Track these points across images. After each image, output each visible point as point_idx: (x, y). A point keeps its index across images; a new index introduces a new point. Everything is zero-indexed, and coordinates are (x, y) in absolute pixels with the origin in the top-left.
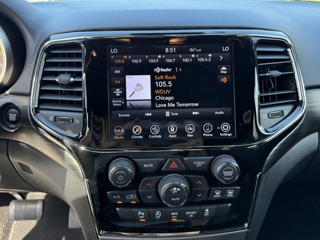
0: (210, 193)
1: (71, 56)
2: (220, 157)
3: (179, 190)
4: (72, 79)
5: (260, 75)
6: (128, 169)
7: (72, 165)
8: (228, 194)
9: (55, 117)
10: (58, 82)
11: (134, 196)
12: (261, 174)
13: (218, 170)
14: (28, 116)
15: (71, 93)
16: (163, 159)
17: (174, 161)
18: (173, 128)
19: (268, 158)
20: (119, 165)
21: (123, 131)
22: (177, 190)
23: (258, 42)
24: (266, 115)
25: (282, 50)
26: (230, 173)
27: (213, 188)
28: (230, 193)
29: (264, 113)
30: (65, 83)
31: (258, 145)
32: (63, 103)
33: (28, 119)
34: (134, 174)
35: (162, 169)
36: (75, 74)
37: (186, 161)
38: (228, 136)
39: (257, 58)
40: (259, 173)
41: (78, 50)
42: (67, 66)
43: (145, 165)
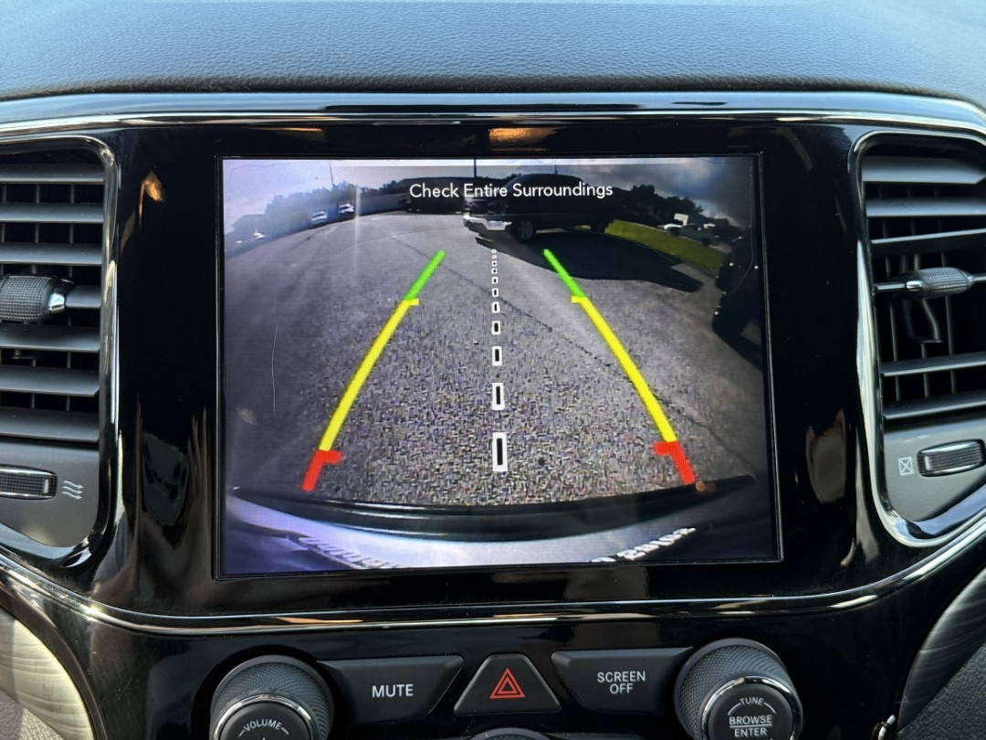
1: (55, 196)
2: (714, 651)
4: (57, 301)
5: (882, 288)
6: (300, 709)
7: (44, 686)
12: (895, 723)
13: (707, 709)
15: (52, 363)
16: (458, 660)
17: (508, 671)
19: (924, 652)
23: (871, 145)
24: (912, 460)
26: (759, 726)
29: (904, 451)
30: (25, 317)
31: (881, 592)
32: (13, 403)
34: (324, 729)
35: (456, 706)
36: (71, 275)
37: (563, 667)
39: (865, 213)
40: (885, 721)
41: (85, 172)
42: (37, 240)
43: (378, 690)
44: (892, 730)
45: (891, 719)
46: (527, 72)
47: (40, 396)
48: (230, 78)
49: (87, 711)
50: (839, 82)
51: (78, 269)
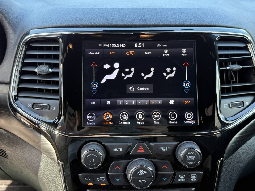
0: (174, 177)
1: (49, 49)
2: (184, 143)
3: (145, 172)
4: (50, 70)
5: (221, 69)
6: (99, 152)
7: (47, 148)
8: (192, 178)
9: (34, 104)
10: (37, 72)
11: (103, 179)
12: (223, 160)
13: (182, 155)
14: (7, 102)
15: (48, 83)
16: (131, 144)
17: (141, 146)
18: (141, 116)
19: (229, 145)
20: (90, 148)
21: (95, 117)
22: (143, 173)
23: (219, 39)
24: (227, 105)
26: (193, 158)
27: (177, 173)
28: (194, 177)
29: (225, 103)
30: (43, 73)
32: (41, 91)
33: (7, 106)
34: (104, 157)
35: (130, 154)
36: (52, 65)
37: (152, 146)
38: (191, 124)
39: (218, 53)
40: (220, 159)
41: (56, 44)
42: (45, 58)
43: (115, 149)
44: (222, 161)
45: (222, 159)
46: (147, 23)
47: (46, 90)
48: (85, 25)
49: (56, 153)
50: (213, 25)
51: (54, 64)
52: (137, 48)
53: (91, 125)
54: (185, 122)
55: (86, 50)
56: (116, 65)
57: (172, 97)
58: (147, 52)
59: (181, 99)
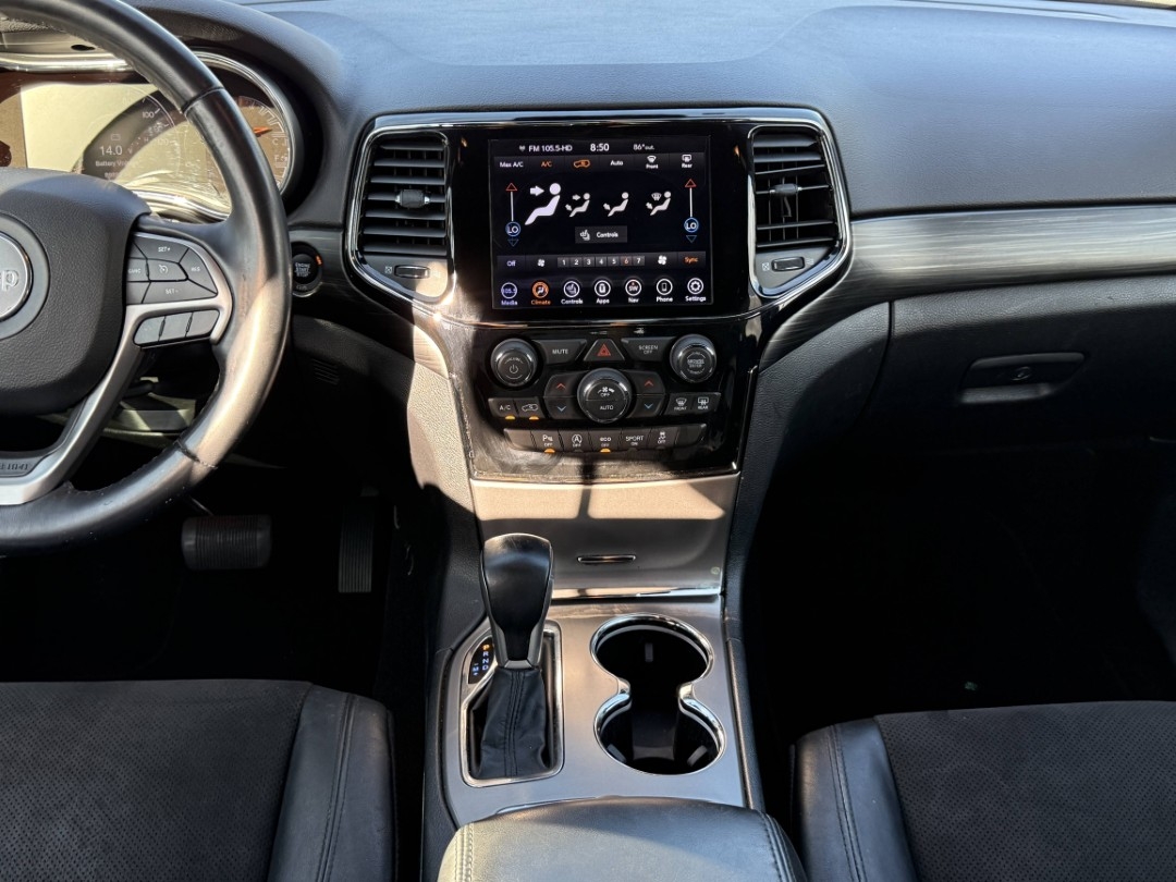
0: (667, 402)
1: (417, 156)
2: (684, 339)
3: (612, 391)
4: (427, 200)
5: (759, 193)
6: (528, 356)
7: (427, 351)
8: (700, 405)
9: (396, 266)
10: (400, 204)
11: (534, 407)
12: (758, 368)
13: (679, 358)
14: (340, 265)
15: (420, 225)
16: (585, 341)
17: (604, 345)
18: (604, 287)
19: (772, 341)
20: (510, 348)
21: (516, 291)
22: (609, 391)
23: (757, 132)
24: (769, 264)
25: (807, 143)
26: (700, 363)
27: (672, 395)
28: (703, 402)
29: (766, 261)
30: (411, 206)
32: (406, 242)
33: (341, 272)
34: (535, 365)
35: (585, 359)
36: (428, 189)
37: (626, 344)
38: (699, 301)
39: (753, 161)
40: (754, 367)
41: (434, 146)
42: (411, 175)
43: (555, 351)
44: (756, 371)
51: (432, 186)
52: (596, 153)
53: (510, 306)
54: (688, 299)
55: (496, 158)
56: (555, 188)
57: (662, 251)
58: (615, 161)
59: (681, 254)
